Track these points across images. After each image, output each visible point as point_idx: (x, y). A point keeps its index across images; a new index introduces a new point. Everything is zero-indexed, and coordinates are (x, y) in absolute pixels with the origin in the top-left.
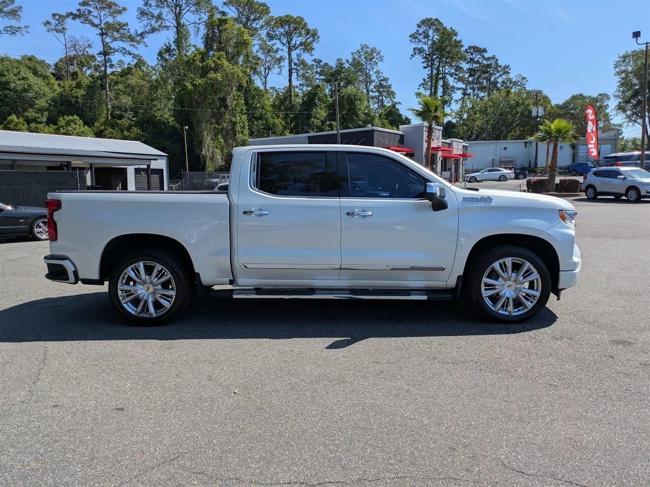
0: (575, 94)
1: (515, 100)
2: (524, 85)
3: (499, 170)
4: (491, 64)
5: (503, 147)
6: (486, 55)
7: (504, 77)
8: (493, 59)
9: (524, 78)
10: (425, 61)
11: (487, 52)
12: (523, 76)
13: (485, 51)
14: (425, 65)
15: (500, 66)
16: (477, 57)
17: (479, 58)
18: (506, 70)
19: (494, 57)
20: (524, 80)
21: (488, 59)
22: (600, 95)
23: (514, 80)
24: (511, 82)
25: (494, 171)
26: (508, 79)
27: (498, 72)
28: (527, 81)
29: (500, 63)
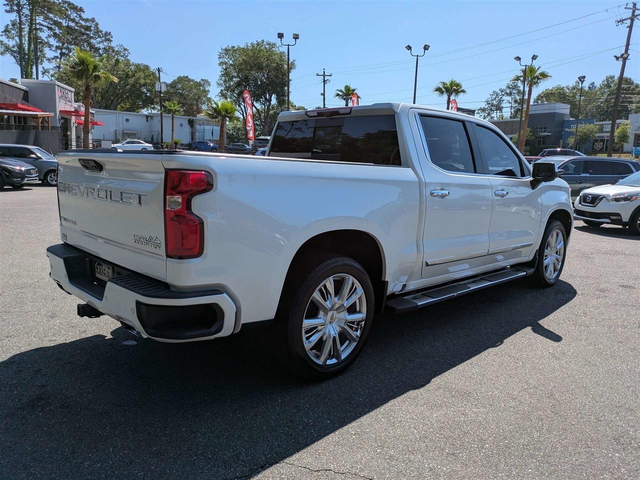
0: (182, 76)
1: (124, 71)
2: (127, 56)
3: (139, 143)
4: (90, 27)
5: (125, 119)
6: (84, 16)
7: (105, 44)
8: (93, 22)
9: (125, 50)
10: (7, 4)
11: (84, 12)
12: (125, 47)
13: (81, 10)
14: (8, 8)
15: (101, 31)
16: (74, 15)
17: (76, 17)
18: (107, 37)
19: (93, 20)
20: (126, 52)
21: (87, 20)
22: (203, 80)
23: (116, 49)
24: (113, 51)
25: (135, 143)
26: (110, 48)
27: (99, 37)
28: (129, 53)
29: (101, 27)
